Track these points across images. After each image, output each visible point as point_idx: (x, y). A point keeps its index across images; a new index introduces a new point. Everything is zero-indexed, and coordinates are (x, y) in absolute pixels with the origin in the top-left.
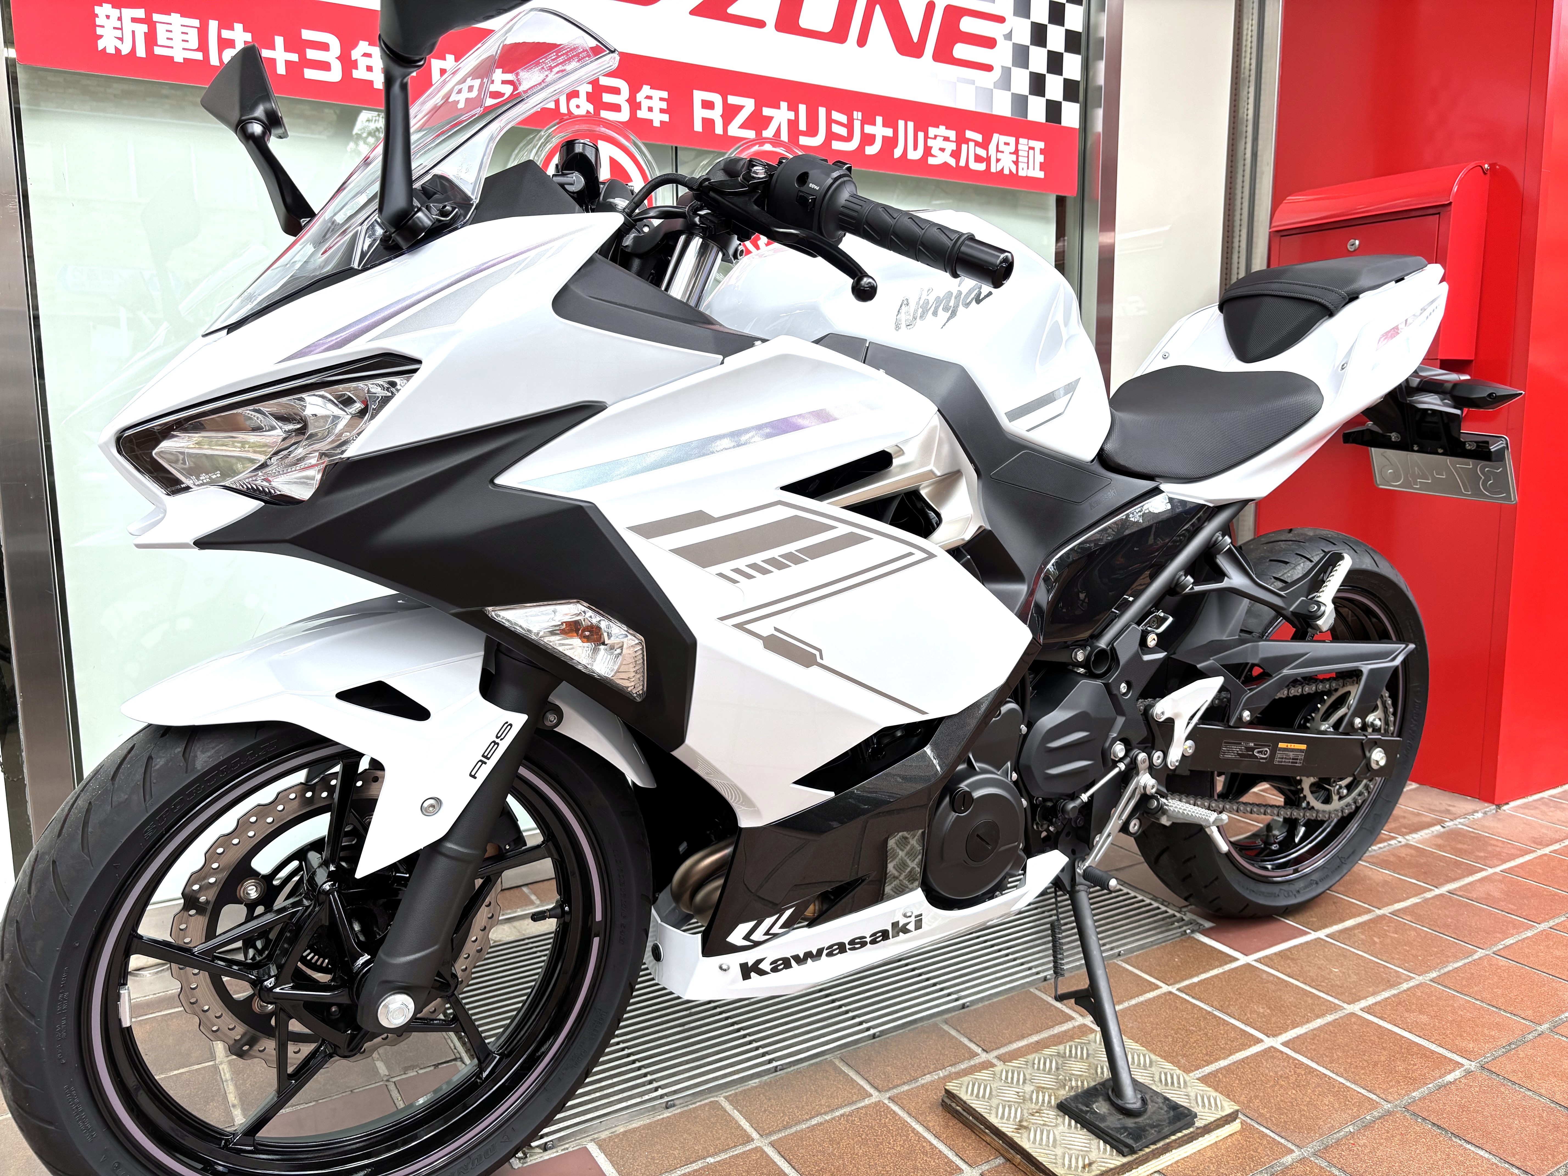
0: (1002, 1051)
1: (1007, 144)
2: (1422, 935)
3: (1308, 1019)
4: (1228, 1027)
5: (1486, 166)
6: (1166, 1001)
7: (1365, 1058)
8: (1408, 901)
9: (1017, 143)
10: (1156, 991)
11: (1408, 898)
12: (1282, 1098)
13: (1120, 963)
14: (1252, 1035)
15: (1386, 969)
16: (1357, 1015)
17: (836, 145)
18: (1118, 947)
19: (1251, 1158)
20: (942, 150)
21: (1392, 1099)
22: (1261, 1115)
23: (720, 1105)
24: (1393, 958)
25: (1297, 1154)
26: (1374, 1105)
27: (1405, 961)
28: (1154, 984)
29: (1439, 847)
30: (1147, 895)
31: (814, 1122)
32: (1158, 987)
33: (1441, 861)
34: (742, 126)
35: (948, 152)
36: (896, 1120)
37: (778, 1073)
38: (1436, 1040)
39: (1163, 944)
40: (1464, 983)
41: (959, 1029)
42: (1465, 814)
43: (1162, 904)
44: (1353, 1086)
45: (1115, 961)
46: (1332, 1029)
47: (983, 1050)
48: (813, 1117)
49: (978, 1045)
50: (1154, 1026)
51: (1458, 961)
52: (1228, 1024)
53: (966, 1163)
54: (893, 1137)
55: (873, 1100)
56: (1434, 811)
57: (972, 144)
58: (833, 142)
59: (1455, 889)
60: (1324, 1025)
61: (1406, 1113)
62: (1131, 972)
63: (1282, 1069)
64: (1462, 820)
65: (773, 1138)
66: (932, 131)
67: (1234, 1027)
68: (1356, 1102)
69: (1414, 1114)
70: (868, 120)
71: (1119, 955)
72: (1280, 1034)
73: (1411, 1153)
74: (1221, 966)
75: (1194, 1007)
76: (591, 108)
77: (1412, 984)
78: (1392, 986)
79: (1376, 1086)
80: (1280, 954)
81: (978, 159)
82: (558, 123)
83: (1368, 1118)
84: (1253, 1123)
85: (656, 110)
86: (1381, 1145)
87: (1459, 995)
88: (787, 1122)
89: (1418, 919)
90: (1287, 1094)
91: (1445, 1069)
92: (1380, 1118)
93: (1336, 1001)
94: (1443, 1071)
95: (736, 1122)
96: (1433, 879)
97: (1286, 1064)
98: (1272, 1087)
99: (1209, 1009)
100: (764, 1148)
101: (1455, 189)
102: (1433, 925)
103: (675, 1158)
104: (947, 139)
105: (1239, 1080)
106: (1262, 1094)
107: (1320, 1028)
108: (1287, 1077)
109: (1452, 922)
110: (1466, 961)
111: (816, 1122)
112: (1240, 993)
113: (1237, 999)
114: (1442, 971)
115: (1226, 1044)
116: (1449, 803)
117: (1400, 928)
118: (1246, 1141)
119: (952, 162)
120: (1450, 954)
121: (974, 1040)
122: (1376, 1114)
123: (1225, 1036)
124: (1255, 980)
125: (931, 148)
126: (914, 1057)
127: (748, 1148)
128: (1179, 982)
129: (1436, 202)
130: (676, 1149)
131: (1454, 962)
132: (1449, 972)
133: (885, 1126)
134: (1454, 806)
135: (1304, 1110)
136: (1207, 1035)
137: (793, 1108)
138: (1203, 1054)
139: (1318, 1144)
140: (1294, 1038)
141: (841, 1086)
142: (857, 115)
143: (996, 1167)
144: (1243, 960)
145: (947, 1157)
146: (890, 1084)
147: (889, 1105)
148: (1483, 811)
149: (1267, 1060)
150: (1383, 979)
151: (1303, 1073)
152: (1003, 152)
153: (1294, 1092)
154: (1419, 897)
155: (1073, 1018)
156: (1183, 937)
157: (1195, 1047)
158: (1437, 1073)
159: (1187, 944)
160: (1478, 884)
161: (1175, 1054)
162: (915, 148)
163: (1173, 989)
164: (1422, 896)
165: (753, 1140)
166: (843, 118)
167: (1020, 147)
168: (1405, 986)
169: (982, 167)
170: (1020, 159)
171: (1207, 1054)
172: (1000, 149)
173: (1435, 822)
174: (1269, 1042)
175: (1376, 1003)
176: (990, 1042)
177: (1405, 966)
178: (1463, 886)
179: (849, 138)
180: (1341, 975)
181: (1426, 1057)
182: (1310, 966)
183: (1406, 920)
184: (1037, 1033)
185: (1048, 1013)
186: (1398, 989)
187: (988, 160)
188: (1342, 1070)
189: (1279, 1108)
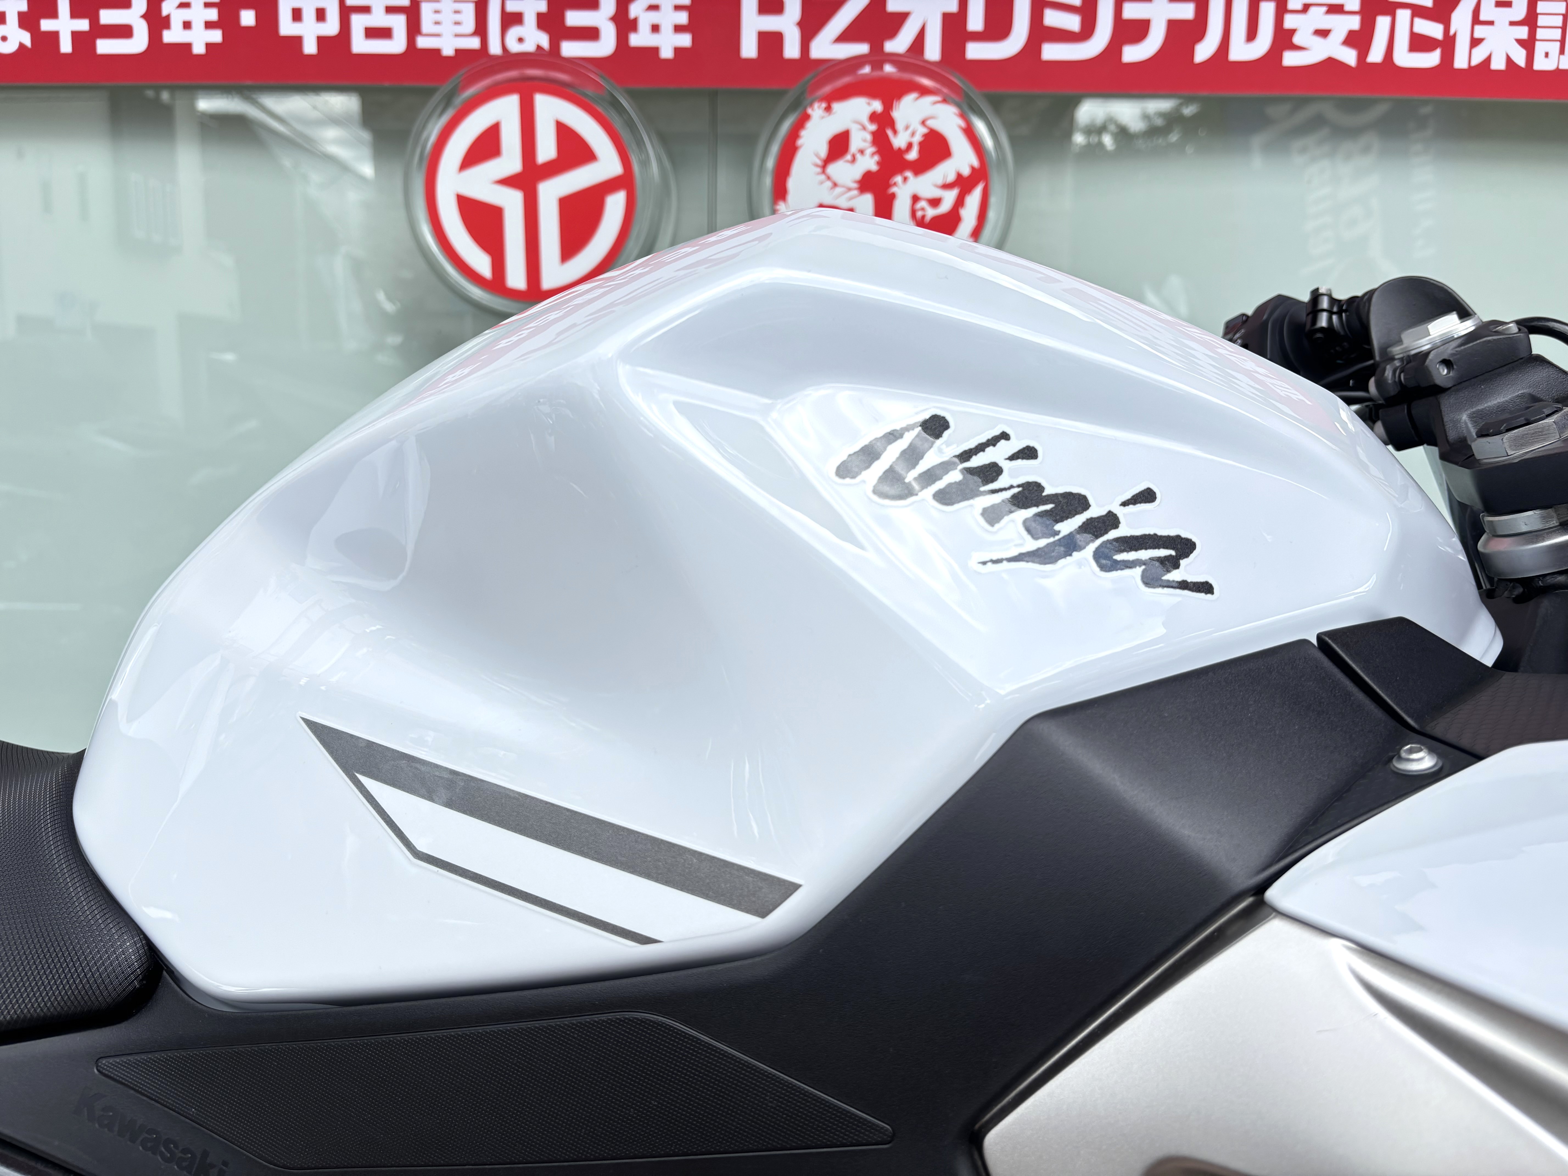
17: (1052, 52)
20: (1323, 33)
34: (840, 39)
35: (1338, 36)
57: (1403, 15)
58: (1045, 47)
76: (543, 40)
81: (1419, 43)
85: (667, 28)
104: (1336, 9)
119: (1349, 57)
125: (1293, 32)
152: (1491, 23)
162: (1252, 34)
169: (1431, 59)
170: (1540, 34)
172: (1483, 17)
179: (1084, 34)
187: (1448, 44)
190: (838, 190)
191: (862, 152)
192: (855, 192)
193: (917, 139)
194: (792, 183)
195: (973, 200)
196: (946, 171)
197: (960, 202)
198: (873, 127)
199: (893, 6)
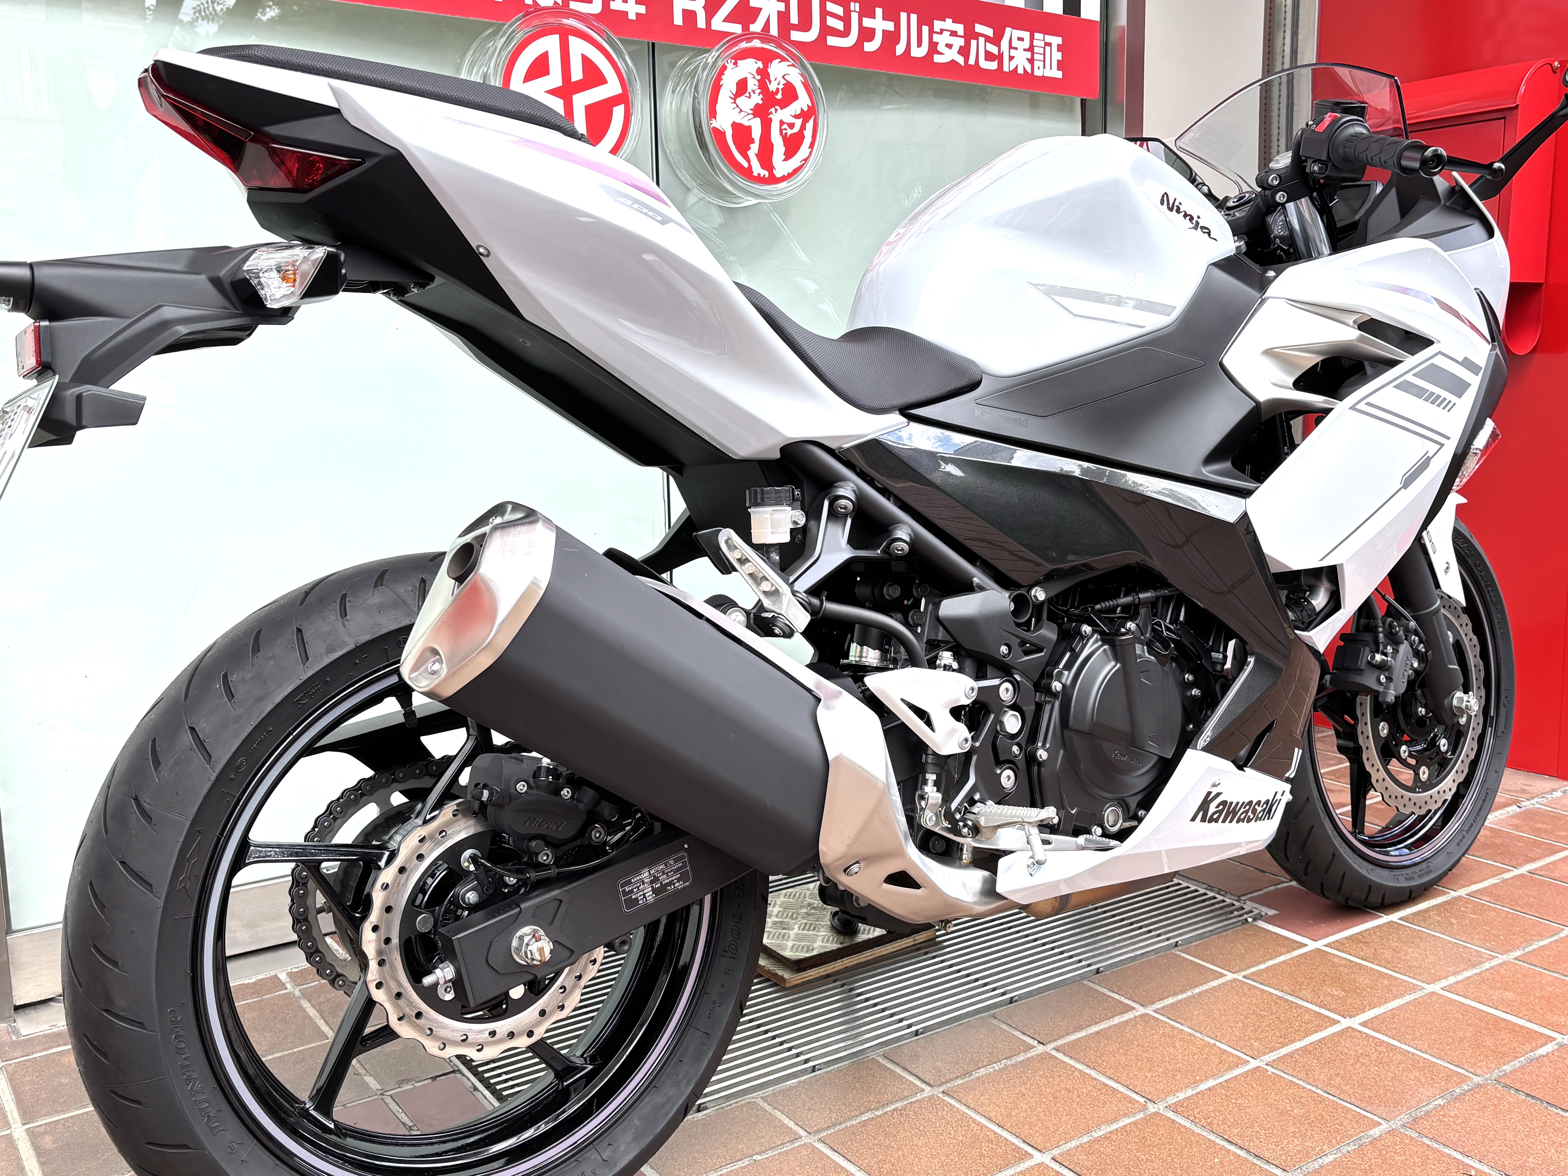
0: (1060, 1042)
1: (1021, 39)
2: (1503, 914)
3: (1386, 999)
4: (1302, 1010)
5: (1556, 63)
6: (1232, 987)
7: (1450, 1034)
8: (1485, 882)
9: (1032, 38)
10: (1221, 979)
11: (1485, 879)
12: (1365, 1075)
13: (1178, 953)
14: (1327, 1017)
15: (1465, 948)
16: (1438, 994)
17: (832, 41)
18: (1174, 937)
19: (1337, 1131)
20: (949, 46)
21: (1481, 1072)
22: (1343, 1091)
23: (758, 1105)
24: (1473, 938)
25: (1385, 1126)
26: (1463, 1079)
27: (1486, 940)
28: (1217, 972)
29: (1516, 827)
30: (1200, 884)
31: (864, 1118)
32: (1222, 975)
33: (1519, 841)
34: (727, 20)
35: (956, 48)
36: (954, 1112)
37: (817, 1073)
38: (1525, 1015)
39: (1224, 933)
40: (1551, 960)
41: (1009, 1022)
42: (1544, 793)
43: (1219, 894)
44: (1439, 1062)
45: (1173, 951)
46: (1411, 1008)
47: (1039, 1042)
48: (863, 1113)
49: (1033, 1038)
50: (1222, 1013)
51: (1543, 940)
52: (1301, 1007)
53: (1035, 1148)
54: (953, 1128)
55: (925, 1094)
56: (1508, 791)
57: (982, 40)
58: (829, 38)
59: (1536, 869)
60: (1404, 1004)
61: (1497, 1085)
62: (1191, 961)
63: (1362, 1048)
64: (1540, 800)
65: (822, 1135)
66: (938, 25)
67: (1308, 1010)
68: (1443, 1076)
69: (1506, 1086)
70: (867, 12)
71: (1176, 945)
72: (1357, 1014)
73: (1505, 1122)
74: (1288, 952)
75: (1263, 993)
77: (1494, 962)
78: (1474, 966)
79: (1464, 1060)
80: (1350, 938)
81: (989, 56)
82: (524, 16)
83: (1457, 1091)
84: (1335, 1099)
86: (1473, 1115)
87: (1546, 972)
88: (836, 1119)
89: (1498, 899)
90: (1369, 1070)
91: (1536, 1043)
92: (1470, 1090)
93: (1415, 982)
94: (1534, 1044)
95: (780, 1121)
96: (1511, 860)
97: (1366, 1043)
98: (1352, 1065)
99: (1280, 994)
100: (814, 1144)
101: (1522, 89)
102: (1514, 905)
103: (719, 1157)
104: (954, 34)
105: (1318, 1060)
106: (1342, 1072)
107: (1400, 1008)
108: (1368, 1055)
109: (1534, 902)
110: (1552, 939)
111: (867, 1118)
112: (1311, 978)
113: (1308, 983)
114: (1527, 950)
115: (1301, 1026)
116: (1524, 782)
117: (1479, 909)
118: (1330, 1116)
119: (960, 60)
120: (1534, 933)
121: (1028, 1033)
122: (1465, 1087)
123: (1299, 1018)
124: (1326, 964)
125: (937, 43)
126: (965, 1052)
127: (796, 1145)
128: (1245, 969)
129: (1500, 105)
130: (717, 1148)
131: (1539, 941)
132: (1534, 950)
133: (943, 1118)
134: (1530, 786)
135: (1388, 1085)
136: (1279, 1018)
137: (840, 1105)
138: (1277, 1036)
139: (1406, 1117)
140: (1372, 1018)
141: (888, 1082)
142: (855, 6)
143: (1067, 1151)
144: (1311, 945)
145: (1013, 1144)
146: (942, 1079)
147: (944, 1098)
148: (1562, 789)
149: (1345, 1040)
150: (1463, 959)
151: (1385, 1050)
152: (1016, 49)
153: (1377, 1068)
154: (1497, 877)
155: (1134, 1008)
156: (1245, 926)
157: (1267, 1031)
158: (1528, 1047)
159: (1250, 932)
160: (1561, 864)
161: (1247, 1038)
162: (919, 44)
163: (1239, 976)
164: (1500, 876)
165: (801, 1137)
166: (839, 10)
167: (1035, 43)
168: (1487, 965)
169: (993, 65)
170: (1036, 57)
171: (1281, 1037)
172: (1013, 45)
173: (1510, 802)
174: (1345, 1023)
175: (1457, 982)
176: (1046, 1035)
177: (1486, 946)
178: (1544, 866)
179: (846, 33)
180: (1418, 956)
181: (1515, 1031)
182: (1384, 949)
183: (1484, 901)
184: (1096, 1024)
185: (1106, 1004)
186: (1480, 968)
187: (999, 58)
188: (1426, 1046)
189: (1363, 1084)
190: (743, 114)
191: (754, 92)
192: (752, 116)
193: (781, 87)
194: (719, 107)
195: (810, 125)
196: (796, 107)
197: (803, 127)
198: (759, 77)
199: (753, 3)
